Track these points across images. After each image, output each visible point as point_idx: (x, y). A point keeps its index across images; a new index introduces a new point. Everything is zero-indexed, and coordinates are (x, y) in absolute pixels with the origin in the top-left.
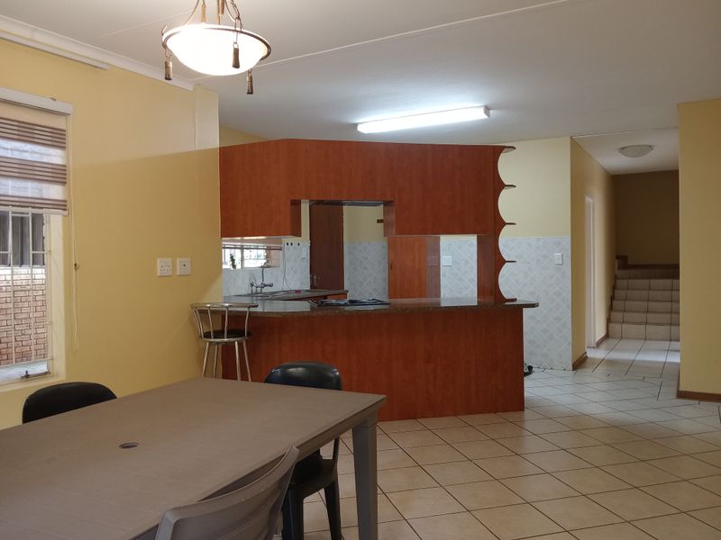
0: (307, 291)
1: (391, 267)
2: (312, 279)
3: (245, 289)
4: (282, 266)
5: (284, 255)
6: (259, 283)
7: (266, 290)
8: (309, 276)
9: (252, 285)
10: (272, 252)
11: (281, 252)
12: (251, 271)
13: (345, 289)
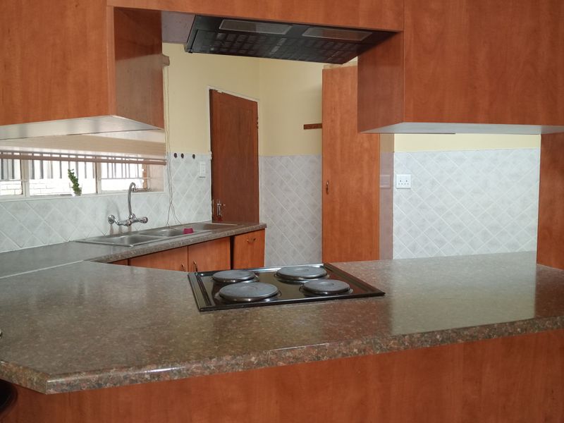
0: (207, 227)
1: (327, 190)
2: (214, 206)
3: (98, 228)
4: (166, 189)
5: (169, 171)
6: (125, 216)
7: (136, 227)
8: (210, 202)
9: (111, 221)
10: (152, 167)
11: (165, 168)
12: (110, 198)
13: (262, 221)
